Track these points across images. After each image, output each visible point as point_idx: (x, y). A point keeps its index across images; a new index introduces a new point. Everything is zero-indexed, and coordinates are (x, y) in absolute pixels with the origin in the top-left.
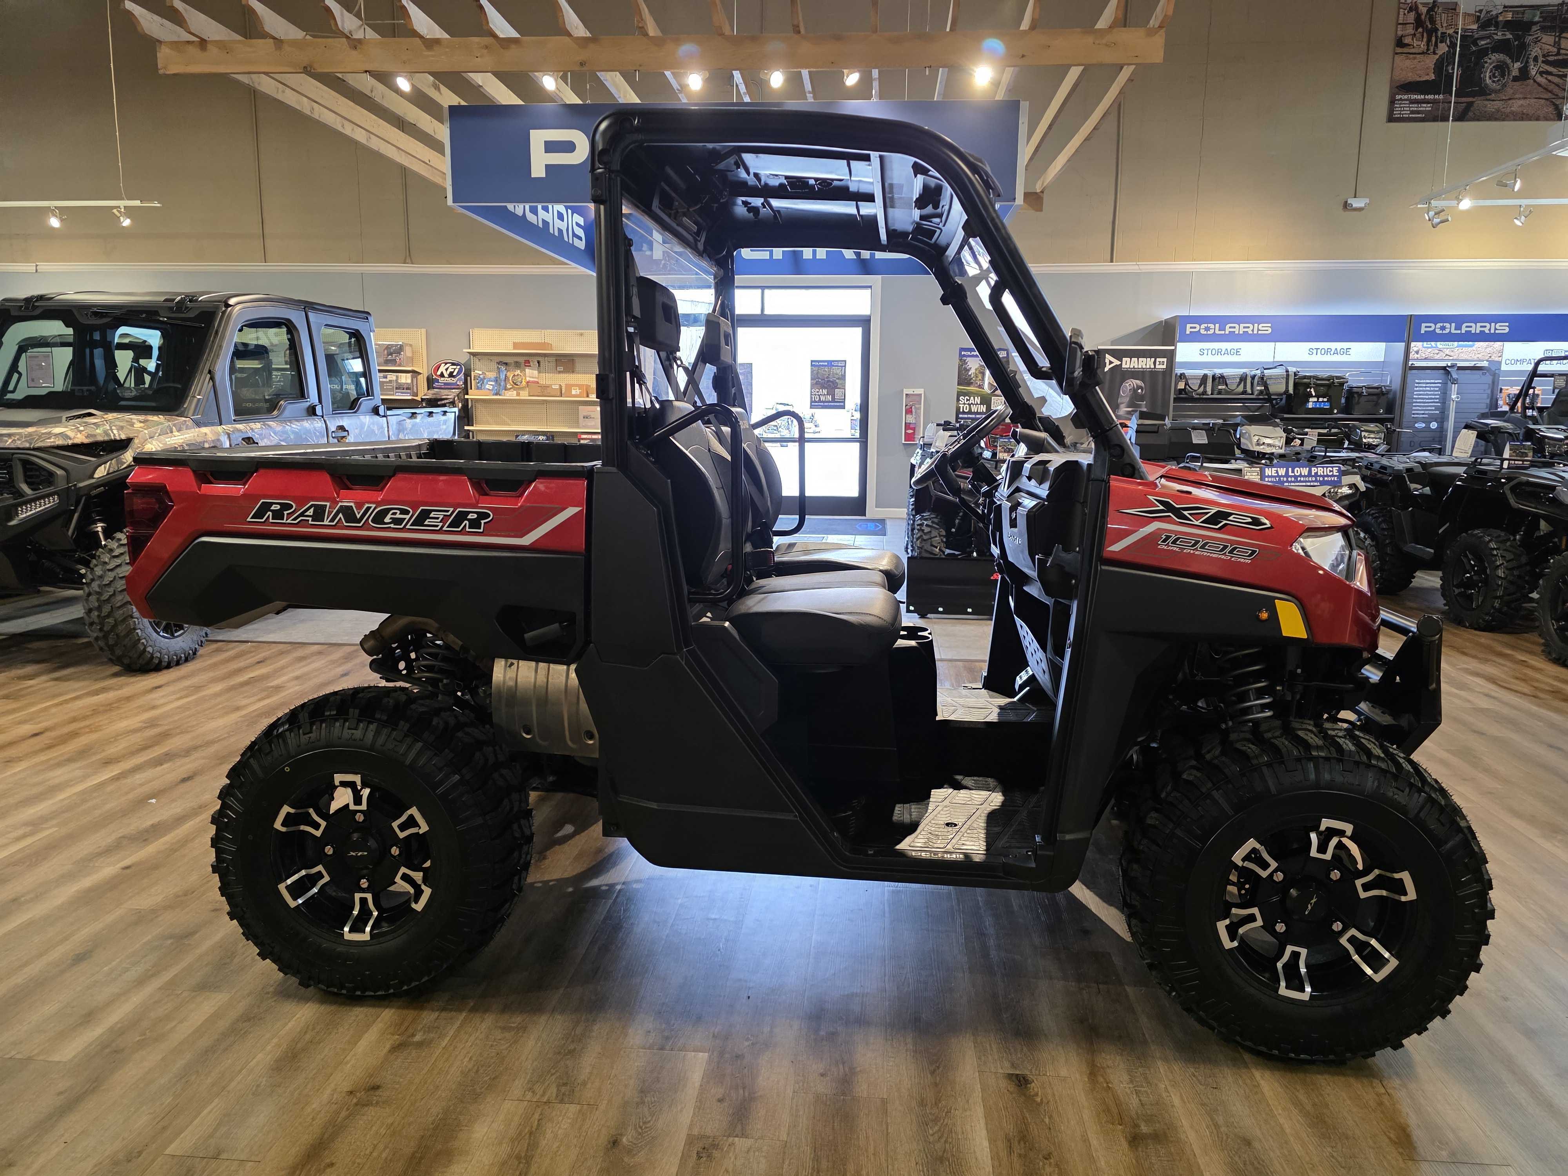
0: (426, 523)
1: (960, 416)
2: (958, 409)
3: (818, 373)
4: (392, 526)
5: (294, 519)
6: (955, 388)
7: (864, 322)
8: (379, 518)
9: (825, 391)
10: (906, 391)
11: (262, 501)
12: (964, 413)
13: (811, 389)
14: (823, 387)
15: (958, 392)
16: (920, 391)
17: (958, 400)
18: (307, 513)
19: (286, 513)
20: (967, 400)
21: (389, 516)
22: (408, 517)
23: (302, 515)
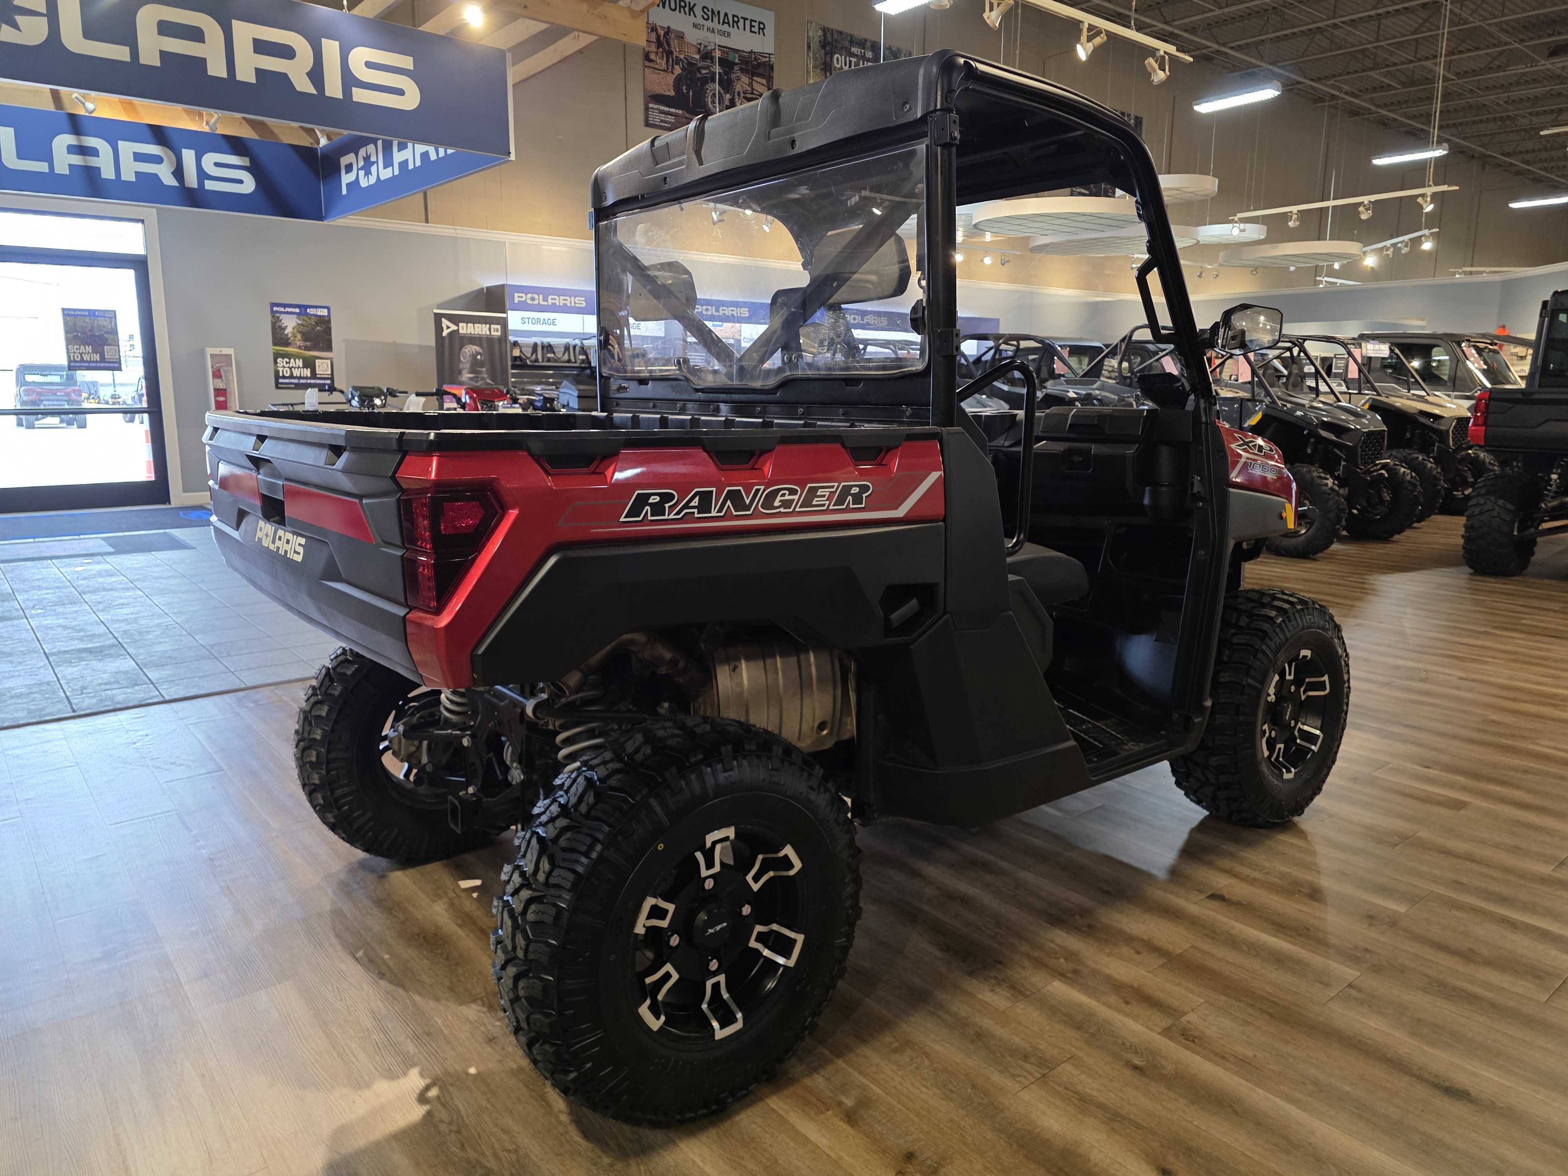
0: (814, 503)
1: (281, 381)
2: (277, 373)
3: (75, 325)
4: (782, 510)
5: (678, 513)
6: (269, 348)
7: (138, 264)
8: (769, 501)
9: (89, 349)
10: (210, 351)
11: (637, 492)
12: (284, 377)
13: (67, 345)
14: (85, 343)
15: (274, 354)
16: (230, 351)
17: (276, 362)
18: (692, 504)
19: (667, 505)
20: (287, 363)
21: (779, 498)
22: (796, 497)
23: (686, 506)
